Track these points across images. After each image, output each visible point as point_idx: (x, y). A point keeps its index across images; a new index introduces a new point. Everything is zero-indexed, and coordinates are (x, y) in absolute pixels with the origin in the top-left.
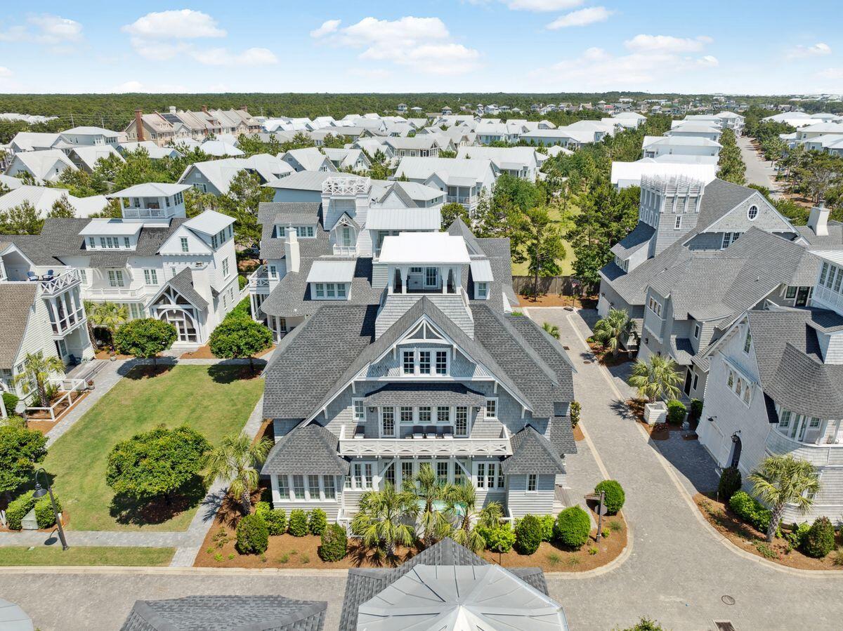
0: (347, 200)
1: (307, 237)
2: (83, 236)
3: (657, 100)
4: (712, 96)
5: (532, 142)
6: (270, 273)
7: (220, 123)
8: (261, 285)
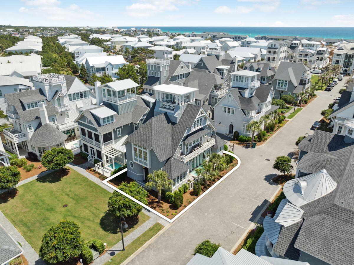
0: (57, 85)
1: (35, 108)
3: (28, 30)
4: (48, 28)
5: (16, 52)
6: (28, 129)
8: (20, 137)
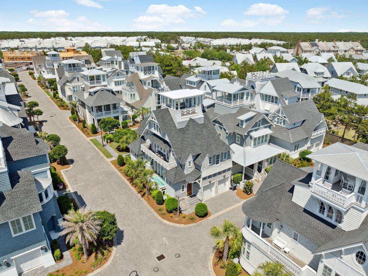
2: (186, 80)
7: (338, 48)
